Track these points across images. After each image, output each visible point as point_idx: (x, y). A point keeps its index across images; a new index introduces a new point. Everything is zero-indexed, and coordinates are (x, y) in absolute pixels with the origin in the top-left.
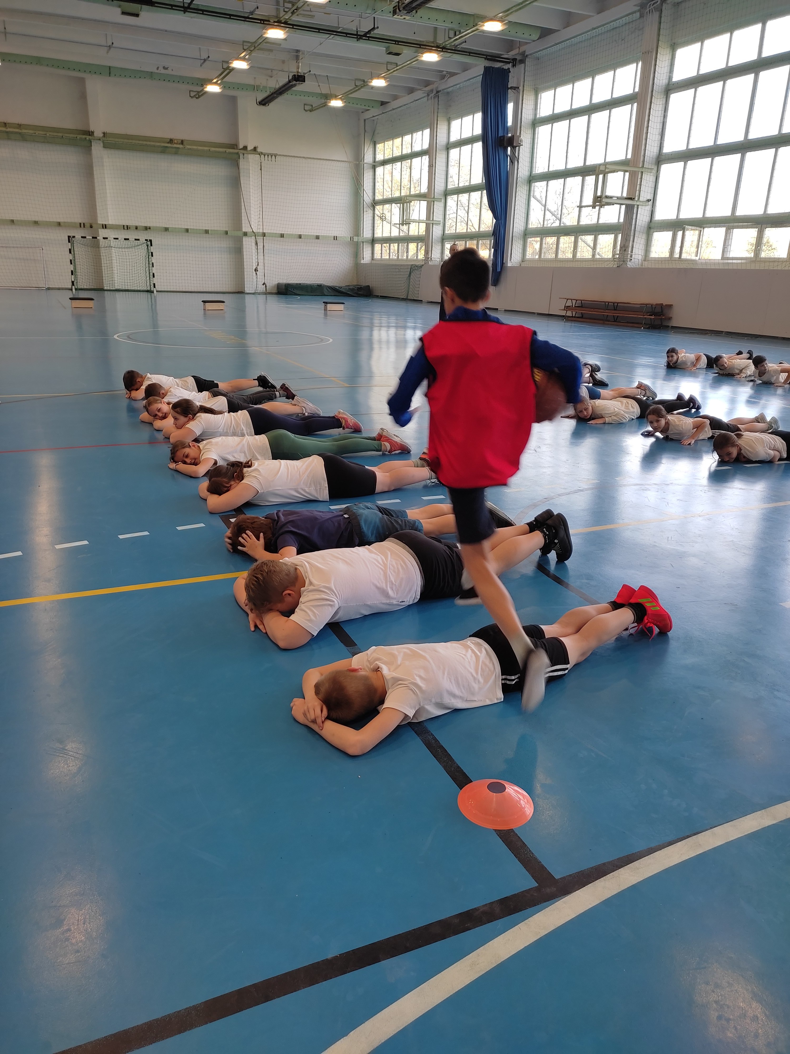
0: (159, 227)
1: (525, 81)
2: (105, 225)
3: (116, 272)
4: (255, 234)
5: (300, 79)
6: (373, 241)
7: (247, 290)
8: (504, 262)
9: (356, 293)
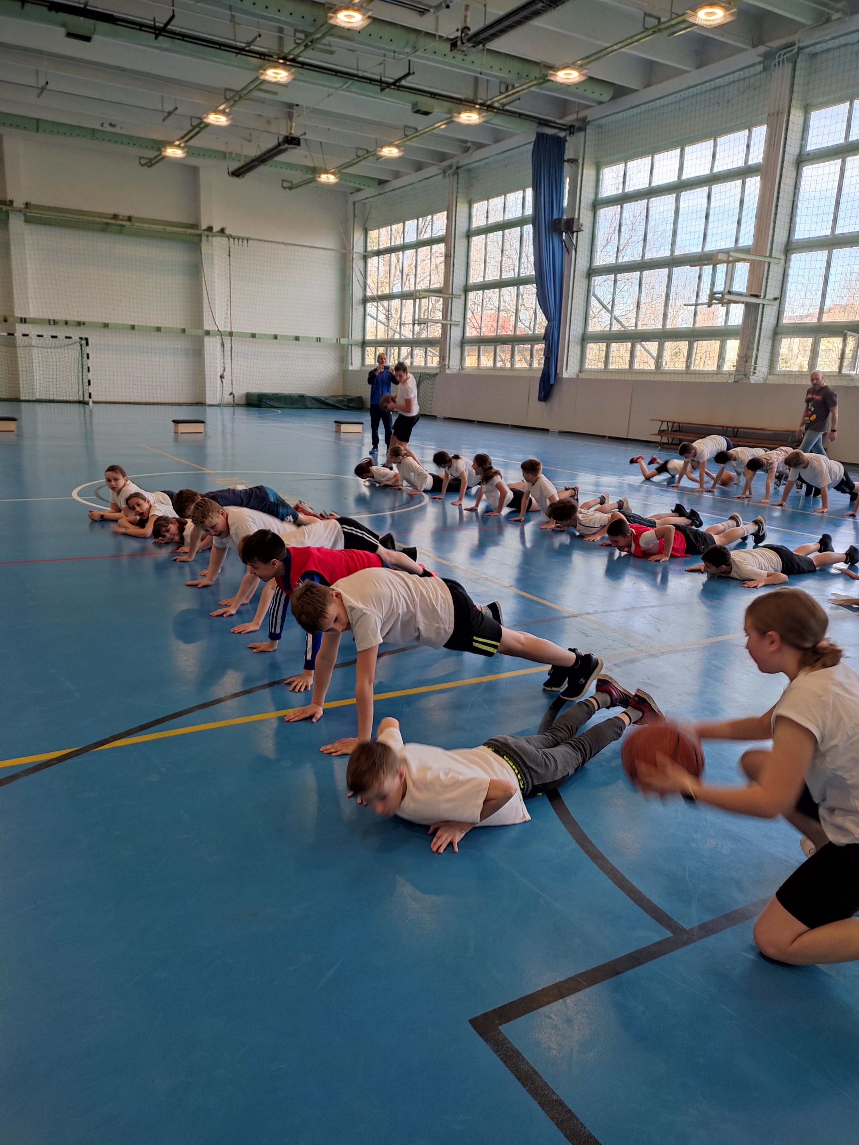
0: (98, 323)
1: (586, 153)
2: (25, 319)
3: (38, 378)
4: (221, 333)
5: (295, 142)
6: (364, 344)
7: (208, 401)
8: (558, 372)
9: (346, 405)
